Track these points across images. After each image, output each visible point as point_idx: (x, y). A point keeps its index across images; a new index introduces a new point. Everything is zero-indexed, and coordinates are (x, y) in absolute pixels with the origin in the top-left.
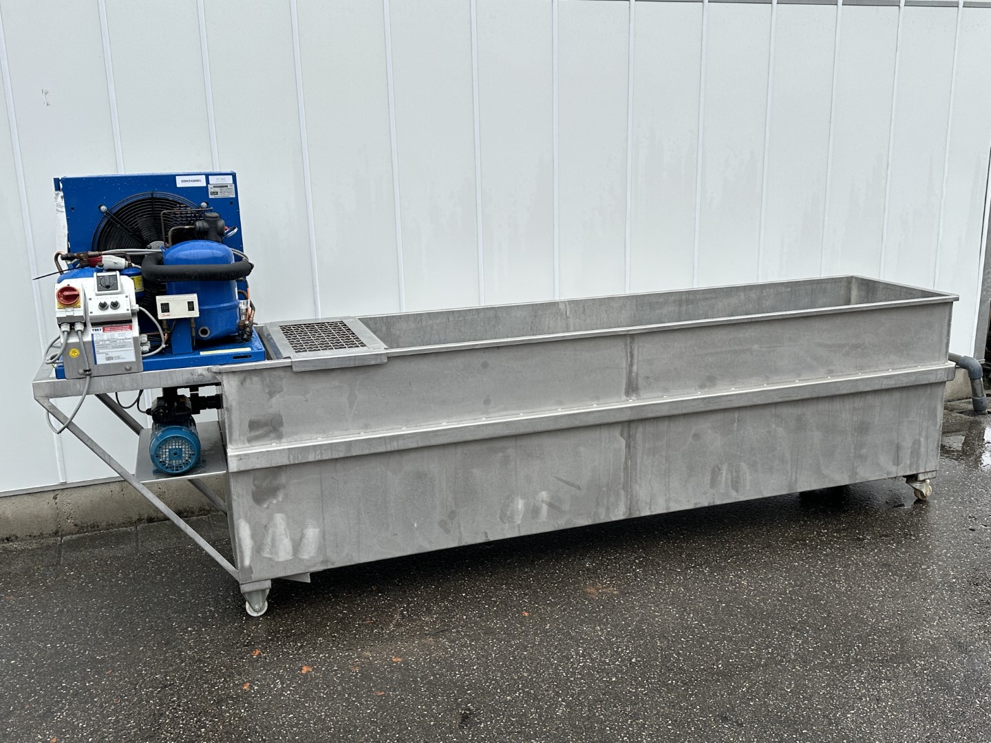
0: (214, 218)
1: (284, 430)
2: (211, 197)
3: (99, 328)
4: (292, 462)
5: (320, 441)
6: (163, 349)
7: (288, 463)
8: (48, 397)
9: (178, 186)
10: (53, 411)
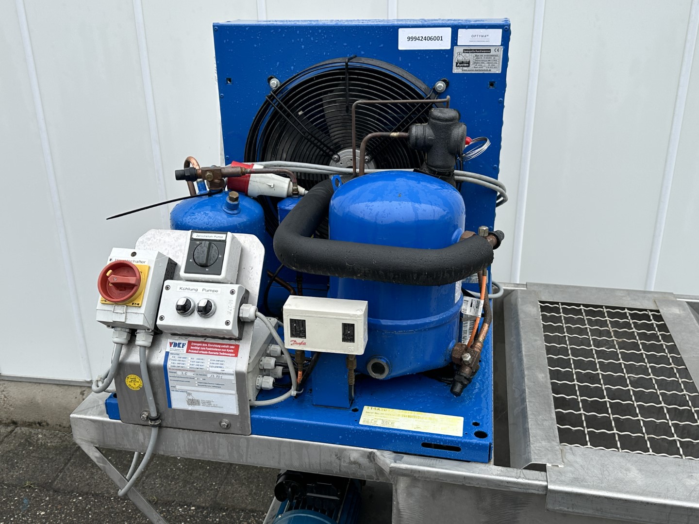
0: (446, 120)
2: (456, 70)
3: (182, 342)
6: (291, 397)
9: (400, 48)
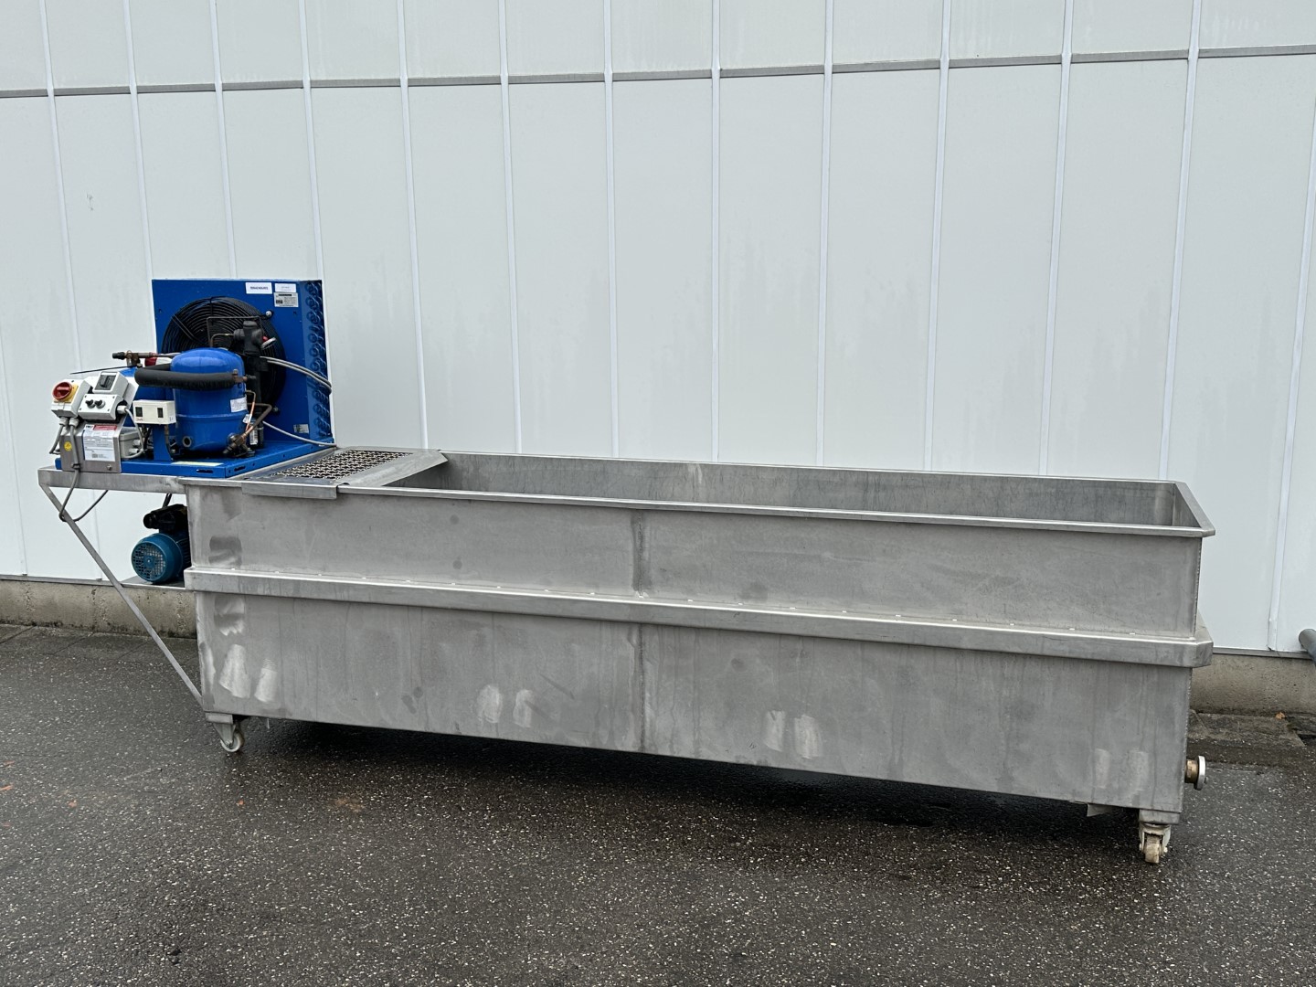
1: (244, 555)
2: (276, 305)
3: (91, 425)
4: (242, 592)
5: (277, 575)
7: (238, 592)
8: (48, 485)
9: (248, 292)
10: (53, 498)
